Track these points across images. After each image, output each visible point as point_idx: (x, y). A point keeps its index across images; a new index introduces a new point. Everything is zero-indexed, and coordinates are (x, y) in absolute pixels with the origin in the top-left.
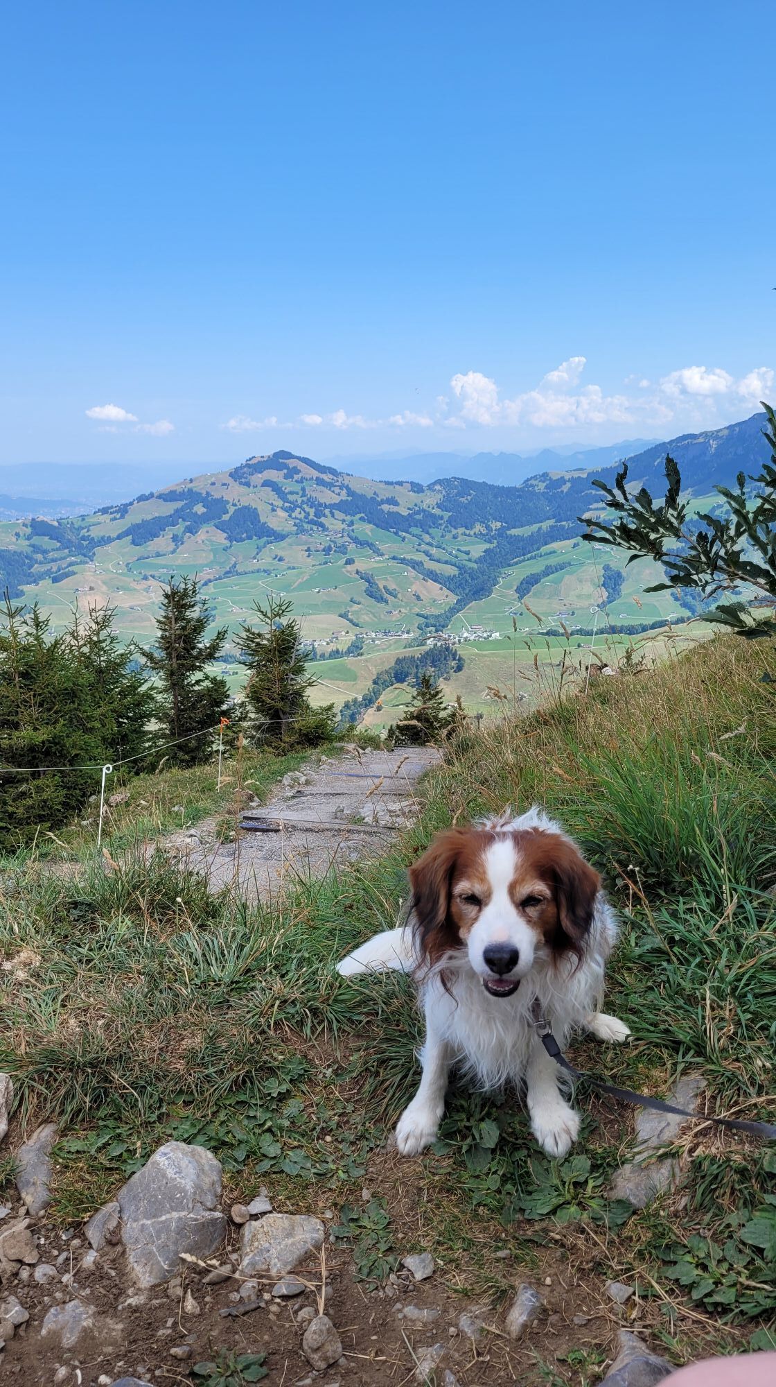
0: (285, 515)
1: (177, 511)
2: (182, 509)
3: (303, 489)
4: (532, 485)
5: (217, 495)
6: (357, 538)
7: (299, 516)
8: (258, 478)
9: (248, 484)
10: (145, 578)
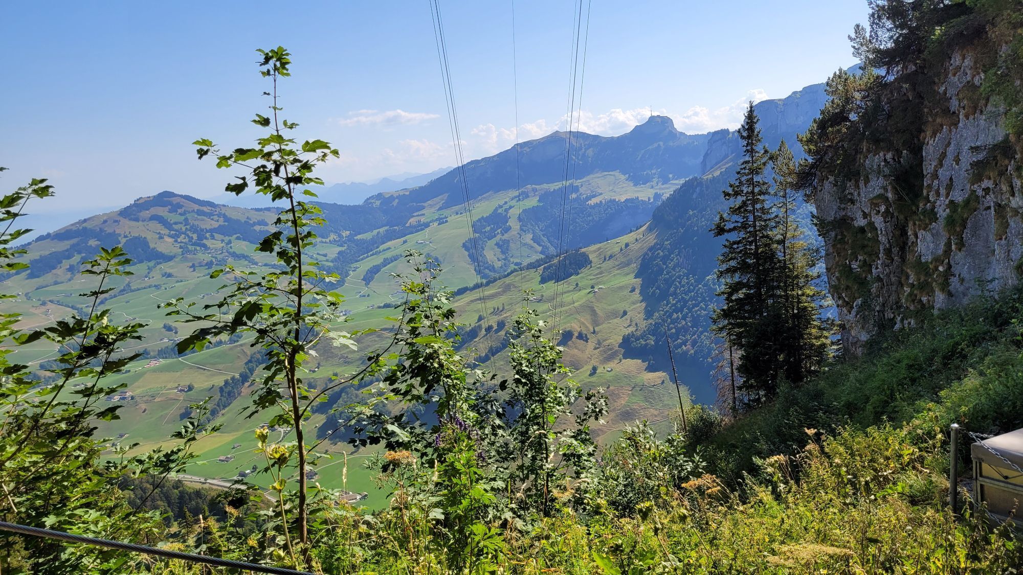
0: (171, 240)
1: (73, 246)
2: (78, 244)
3: (186, 219)
4: (371, 203)
5: (109, 230)
6: (234, 252)
7: (184, 241)
8: (146, 214)
9: (137, 220)
10: (44, 304)
